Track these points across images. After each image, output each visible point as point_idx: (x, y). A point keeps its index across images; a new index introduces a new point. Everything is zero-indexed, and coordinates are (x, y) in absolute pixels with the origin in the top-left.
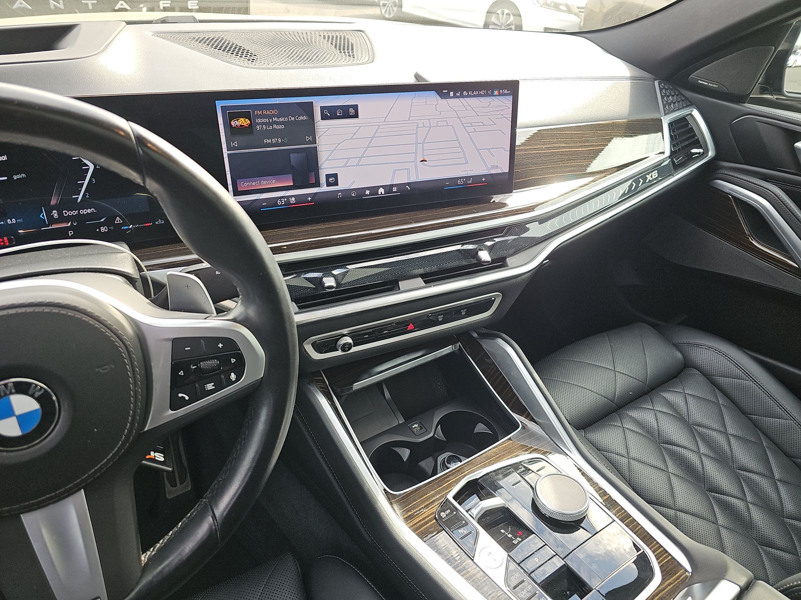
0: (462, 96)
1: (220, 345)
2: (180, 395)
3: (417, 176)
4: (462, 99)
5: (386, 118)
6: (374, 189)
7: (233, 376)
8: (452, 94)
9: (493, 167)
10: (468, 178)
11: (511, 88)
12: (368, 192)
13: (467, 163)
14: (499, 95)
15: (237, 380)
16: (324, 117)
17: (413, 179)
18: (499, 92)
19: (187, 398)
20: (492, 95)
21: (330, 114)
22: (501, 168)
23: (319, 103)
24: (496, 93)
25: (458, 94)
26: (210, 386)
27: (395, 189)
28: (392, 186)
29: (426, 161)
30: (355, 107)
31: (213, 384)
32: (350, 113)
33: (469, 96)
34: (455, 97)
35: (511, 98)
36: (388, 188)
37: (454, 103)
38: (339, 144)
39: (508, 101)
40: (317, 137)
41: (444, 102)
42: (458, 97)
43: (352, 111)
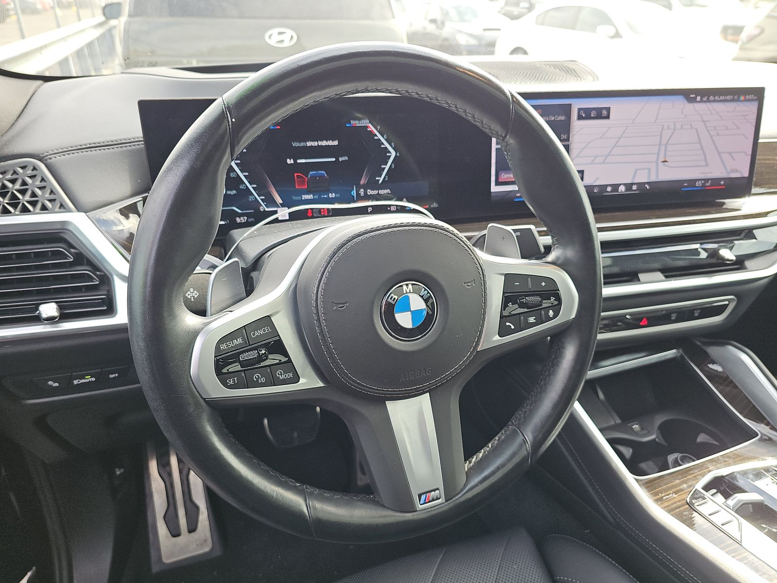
0: (708, 101)
1: (543, 284)
2: (508, 324)
3: (657, 176)
4: (708, 104)
5: (634, 120)
6: (615, 187)
7: (551, 313)
8: (699, 98)
9: (733, 171)
10: (706, 180)
11: (757, 94)
12: (609, 189)
13: (707, 165)
14: (746, 100)
15: (555, 316)
16: (580, 118)
17: (653, 179)
18: (745, 98)
19: (513, 327)
20: (738, 100)
21: (586, 115)
22: (741, 172)
23: (577, 105)
24: (742, 98)
25: (705, 99)
26: (532, 320)
27: (634, 187)
28: (632, 184)
29: (667, 162)
30: (608, 109)
31: (534, 318)
32: (602, 114)
33: (715, 101)
34: (701, 101)
35: (756, 104)
36: (629, 186)
37: (701, 107)
38: (589, 143)
39: (754, 106)
40: (571, 136)
41: (690, 106)
42: (705, 102)
43: (605, 113)
